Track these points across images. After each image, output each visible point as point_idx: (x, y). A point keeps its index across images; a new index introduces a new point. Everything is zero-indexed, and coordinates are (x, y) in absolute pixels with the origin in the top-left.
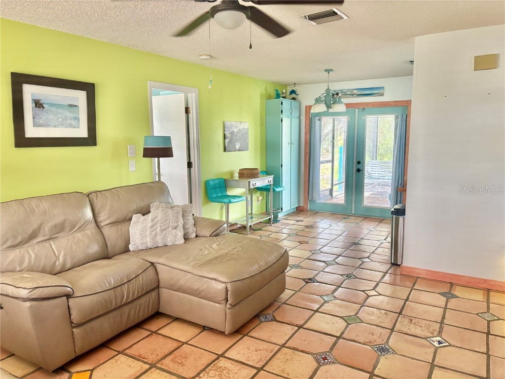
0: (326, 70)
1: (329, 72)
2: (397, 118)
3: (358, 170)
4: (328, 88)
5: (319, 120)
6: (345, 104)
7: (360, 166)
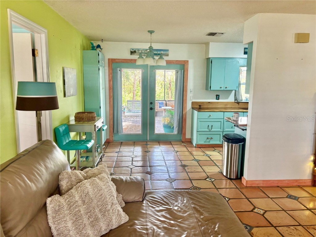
0: (149, 31)
1: (151, 33)
2: (177, 72)
3: (151, 109)
4: (151, 46)
5: (120, 71)
6: (166, 60)
7: (152, 106)
